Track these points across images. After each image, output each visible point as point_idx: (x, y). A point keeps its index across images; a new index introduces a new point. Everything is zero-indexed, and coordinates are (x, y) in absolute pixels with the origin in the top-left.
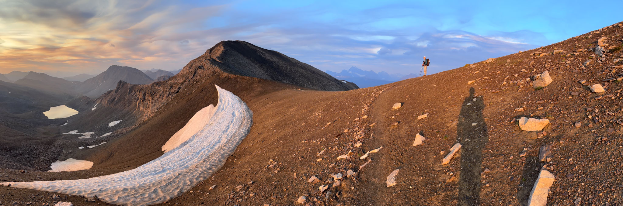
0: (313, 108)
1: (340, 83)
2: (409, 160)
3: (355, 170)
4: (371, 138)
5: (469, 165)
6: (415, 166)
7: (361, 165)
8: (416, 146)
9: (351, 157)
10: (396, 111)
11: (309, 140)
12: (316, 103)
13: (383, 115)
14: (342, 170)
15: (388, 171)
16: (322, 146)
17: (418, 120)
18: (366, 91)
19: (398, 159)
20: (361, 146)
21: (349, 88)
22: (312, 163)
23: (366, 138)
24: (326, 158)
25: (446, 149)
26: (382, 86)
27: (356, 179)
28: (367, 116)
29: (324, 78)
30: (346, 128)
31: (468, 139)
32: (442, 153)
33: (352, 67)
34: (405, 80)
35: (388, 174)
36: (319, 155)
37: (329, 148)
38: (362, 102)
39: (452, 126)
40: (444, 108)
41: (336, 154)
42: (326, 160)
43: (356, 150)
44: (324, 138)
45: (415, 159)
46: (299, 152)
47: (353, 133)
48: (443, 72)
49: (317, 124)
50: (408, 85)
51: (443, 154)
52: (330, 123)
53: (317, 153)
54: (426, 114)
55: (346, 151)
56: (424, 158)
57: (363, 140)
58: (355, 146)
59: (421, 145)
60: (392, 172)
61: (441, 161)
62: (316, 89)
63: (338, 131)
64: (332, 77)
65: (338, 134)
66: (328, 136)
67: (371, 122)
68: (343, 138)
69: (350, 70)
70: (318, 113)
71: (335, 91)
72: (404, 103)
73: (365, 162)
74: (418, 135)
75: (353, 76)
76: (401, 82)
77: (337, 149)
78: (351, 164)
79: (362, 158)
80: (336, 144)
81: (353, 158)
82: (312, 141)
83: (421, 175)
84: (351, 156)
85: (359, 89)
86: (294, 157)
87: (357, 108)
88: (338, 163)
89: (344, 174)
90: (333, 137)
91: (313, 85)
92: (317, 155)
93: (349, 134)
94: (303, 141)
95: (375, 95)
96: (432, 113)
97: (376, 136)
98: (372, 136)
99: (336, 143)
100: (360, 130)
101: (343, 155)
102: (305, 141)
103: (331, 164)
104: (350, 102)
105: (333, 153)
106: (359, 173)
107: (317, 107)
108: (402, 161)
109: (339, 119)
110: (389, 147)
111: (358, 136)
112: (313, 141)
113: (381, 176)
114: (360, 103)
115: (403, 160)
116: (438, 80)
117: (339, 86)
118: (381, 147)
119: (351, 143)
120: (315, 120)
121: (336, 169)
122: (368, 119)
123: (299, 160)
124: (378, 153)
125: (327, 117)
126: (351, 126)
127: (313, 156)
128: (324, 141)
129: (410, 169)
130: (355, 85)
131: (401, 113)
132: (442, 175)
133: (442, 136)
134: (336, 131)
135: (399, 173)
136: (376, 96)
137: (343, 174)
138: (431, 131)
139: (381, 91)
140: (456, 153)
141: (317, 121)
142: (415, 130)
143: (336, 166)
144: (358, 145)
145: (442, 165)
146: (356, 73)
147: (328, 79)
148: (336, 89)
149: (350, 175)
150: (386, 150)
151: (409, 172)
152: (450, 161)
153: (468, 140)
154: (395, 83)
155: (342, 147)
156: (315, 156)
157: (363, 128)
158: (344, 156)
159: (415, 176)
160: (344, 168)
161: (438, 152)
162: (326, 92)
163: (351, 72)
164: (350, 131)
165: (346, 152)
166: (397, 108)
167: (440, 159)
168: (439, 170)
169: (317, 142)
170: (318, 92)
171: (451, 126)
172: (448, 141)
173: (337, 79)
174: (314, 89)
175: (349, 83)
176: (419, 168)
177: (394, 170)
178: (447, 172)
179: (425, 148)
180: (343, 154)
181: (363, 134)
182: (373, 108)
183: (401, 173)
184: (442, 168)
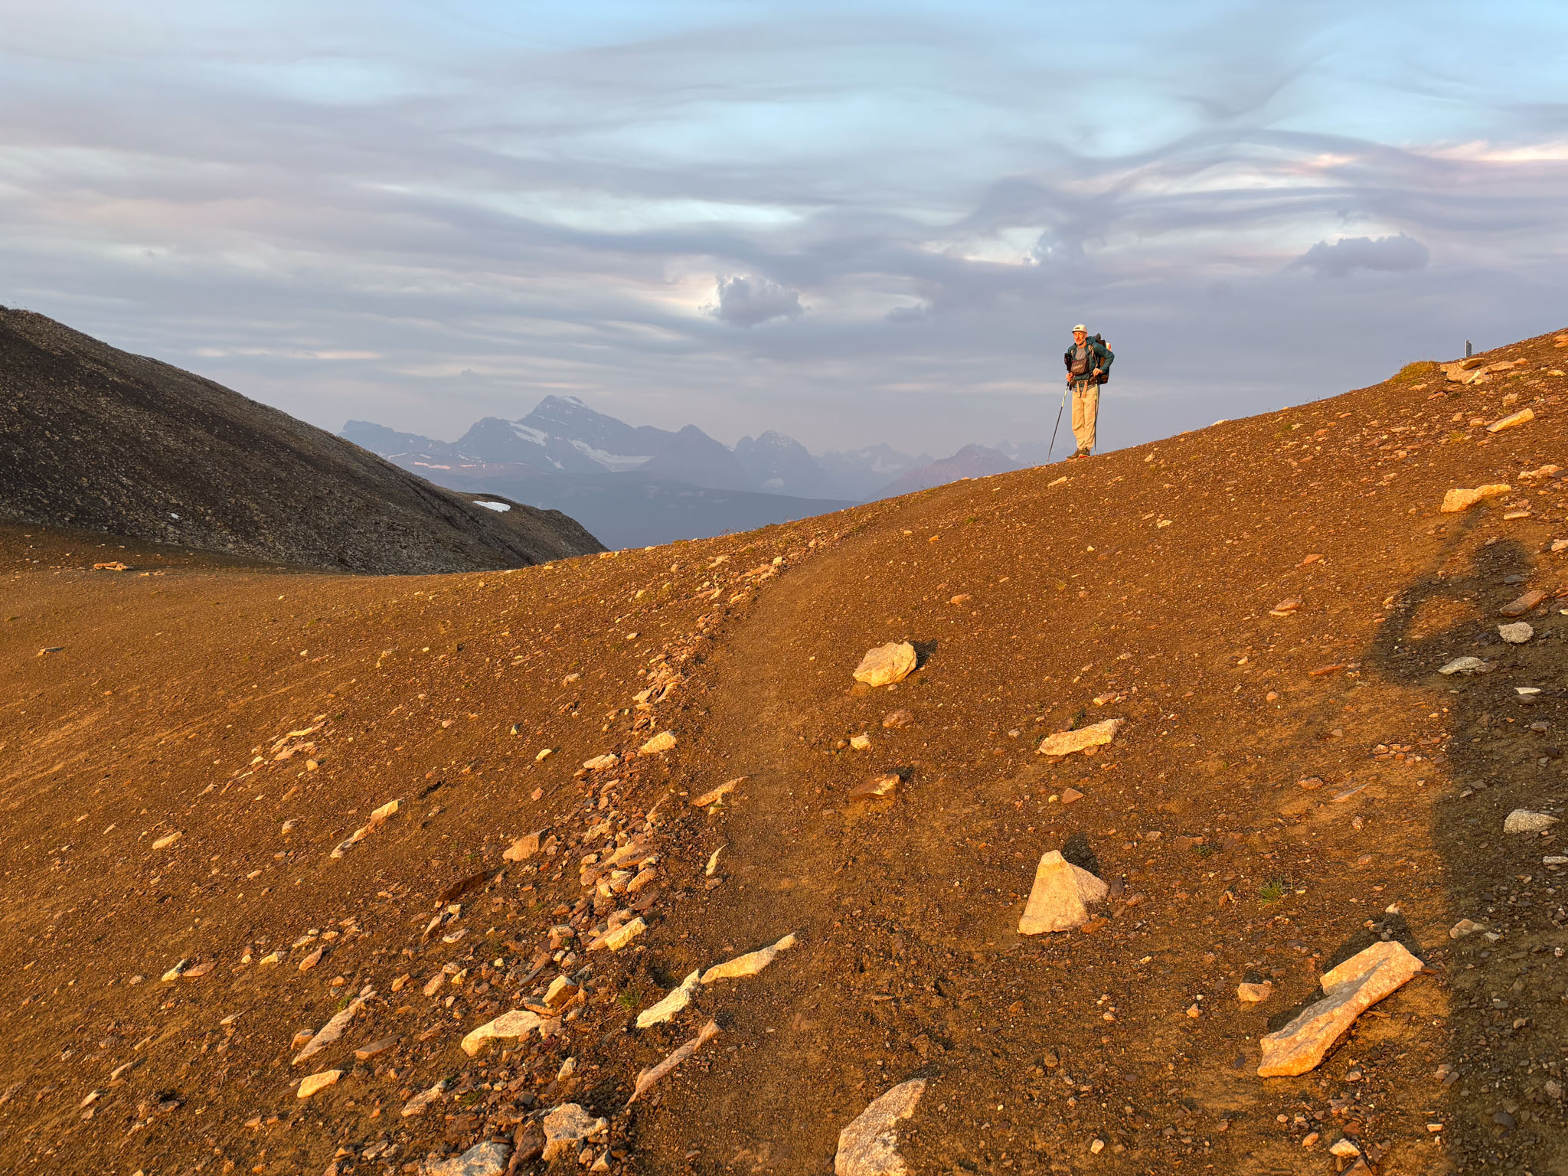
0: (249, 706)
1: (463, 512)
2: (994, 1024)
3: (598, 1104)
4: (709, 884)
5: (1501, 1110)
6: (1039, 1062)
7: (642, 1065)
8: (1043, 935)
9: (564, 1024)
10: (881, 698)
11: (222, 954)
12: (270, 666)
13: (790, 731)
14: (503, 1117)
15: (846, 1093)
16: (340, 980)
17: (1044, 765)
18: (660, 570)
19: (911, 1018)
20: (636, 940)
21: (528, 551)
22: (254, 1123)
23: (672, 888)
24: (372, 1057)
25: (1282, 972)
26: (770, 531)
27: (612, 1160)
28: (674, 740)
29: (334, 480)
30: (522, 832)
31: (1476, 927)
32: (1247, 993)
33: (550, 399)
34: (933, 493)
35: (845, 1114)
36: (312, 1048)
37: (397, 984)
38: (632, 642)
39: (1324, 816)
40: (1245, 688)
41: (451, 1019)
42: (371, 1070)
43: (600, 970)
44: (348, 922)
45: (1034, 1021)
46: (134, 1067)
47: (576, 860)
48: (1213, 430)
49: (287, 826)
50: (957, 526)
51: (1259, 1004)
52: (391, 807)
53: (298, 1037)
54: (1109, 725)
55: (528, 984)
56: (1107, 1017)
57: (648, 900)
58: (593, 946)
59: (1076, 930)
60: (870, 1100)
61: (1247, 1051)
62: (265, 564)
63: (460, 853)
64: (391, 469)
65: (455, 878)
66: (383, 899)
67: (707, 775)
68: (500, 900)
69: (528, 421)
70: (291, 742)
71: (423, 570)
72: (932, 647)
73: (673, 1045)
74: (1051, 860)
75: (558, 465)
76: (901, 501)
77: (456, 980)
78: (568, 1065)
79: (646, 1019)
80: (447, 946)
81: (582, 1027)
82: (246, 959)
83: (1089, 1126)
84: (565, 1014)
85: (603, 555)
86: (91, 1113)
87: (601, 682)
88: (465, 1075)
89: (519, 1141)
90: (425, 905)
91: (244, 527)
92: (296, 1052)
93: (547, 870)
94: (171, 975)
95: (727, 592)
96: (1152, 720)
97: (745, 869)
98: (719, 867)
99: (447, 939)
100: (623, 834)
101: (505, 1016)
102: (187, 966)
103: (414, 1094)
104: (544, 646)
105: (426, 1011)
106: (632, 1121)
107: (286, 697)
108: (942, 1028)
109: (467, 769)
110: (840, 941)
111: (615, 874)
112: (256, 955)
113: (794, 1128)
114: (620, 648)
115: (952, 1027)
116: (1182, 488)
117: (453, 534)
118: (786, 942)
119: (566, 929)
120: (273, 794)
121: (456, 1123)
122: (684, 758)
123: (137, 1126)
124: (767, 980)
125: (367, 764)
126: (561, 813)
127: (264, 1069)
128: (354, 940)
129: (1006, 1082)
130: (577, 526)
131: (913, 711)
132: (1259, 1147)
133: (1237, 879)
134: (444, 857)
135: (925, 1105)
136: (733, 599)
137: (511, 1144)
138: (1155, 844)
139: (764, 567)
140: (1371, 1008)
141: (287, 805)
142: (1023, 827)
143: (452, 1101)
144: (616, 936)
145: (1259, 1081)
146: (576, 443)
147: (364, 483)
148: (429, 555)
149: (566, 1139)
150: (818, 960)
151: (996, 1101)
152: (1326, 1059)
153: (1480, 933)
154: (862, 510)
155: (498, 962)
156: (277, 1062)
157: (651, 816)
158: (515, 1024)
159: (1047, 1133)
160: (518, 1104)
161: (1217, 986)
162: (354, 578)
163: (540, 437)
164: (552, 850)
165: (528, 992)
166: (886, 680)
167: (1236, 1038)
168: (1233, 1107)
169: (291, 957)
170: (281, 579)
171: (1308, 814)
172: (1293, 918)
173: (438, 483)
174: (253, 563)
175: (529, 511)
176: (1070, 1082)
177: (886, 1086)
178: (1303, 1132)
179: (1111, 951)
180: (504, 1007)
181: (652, 860)
182: (712, 683)
183: (942, 1107)
184: (1262, 1097)
